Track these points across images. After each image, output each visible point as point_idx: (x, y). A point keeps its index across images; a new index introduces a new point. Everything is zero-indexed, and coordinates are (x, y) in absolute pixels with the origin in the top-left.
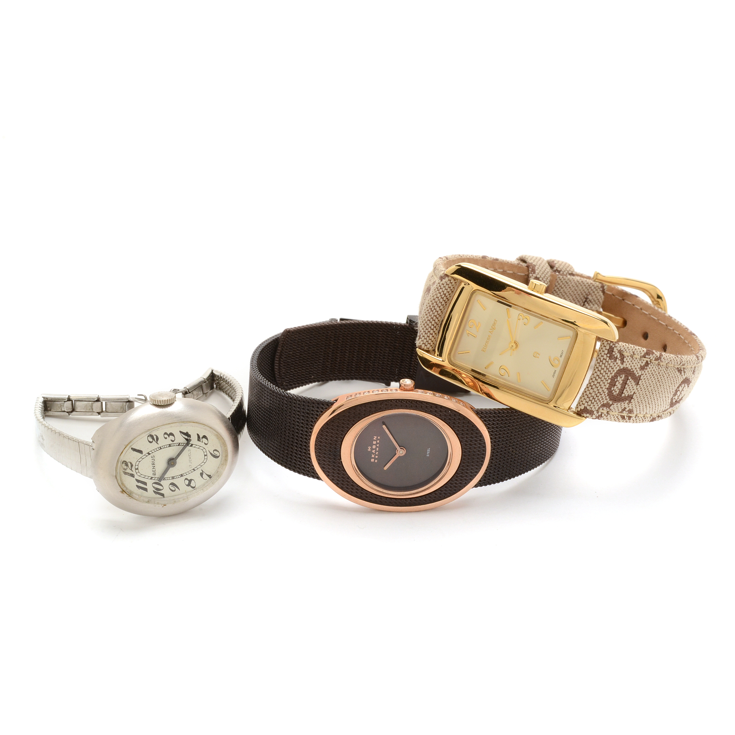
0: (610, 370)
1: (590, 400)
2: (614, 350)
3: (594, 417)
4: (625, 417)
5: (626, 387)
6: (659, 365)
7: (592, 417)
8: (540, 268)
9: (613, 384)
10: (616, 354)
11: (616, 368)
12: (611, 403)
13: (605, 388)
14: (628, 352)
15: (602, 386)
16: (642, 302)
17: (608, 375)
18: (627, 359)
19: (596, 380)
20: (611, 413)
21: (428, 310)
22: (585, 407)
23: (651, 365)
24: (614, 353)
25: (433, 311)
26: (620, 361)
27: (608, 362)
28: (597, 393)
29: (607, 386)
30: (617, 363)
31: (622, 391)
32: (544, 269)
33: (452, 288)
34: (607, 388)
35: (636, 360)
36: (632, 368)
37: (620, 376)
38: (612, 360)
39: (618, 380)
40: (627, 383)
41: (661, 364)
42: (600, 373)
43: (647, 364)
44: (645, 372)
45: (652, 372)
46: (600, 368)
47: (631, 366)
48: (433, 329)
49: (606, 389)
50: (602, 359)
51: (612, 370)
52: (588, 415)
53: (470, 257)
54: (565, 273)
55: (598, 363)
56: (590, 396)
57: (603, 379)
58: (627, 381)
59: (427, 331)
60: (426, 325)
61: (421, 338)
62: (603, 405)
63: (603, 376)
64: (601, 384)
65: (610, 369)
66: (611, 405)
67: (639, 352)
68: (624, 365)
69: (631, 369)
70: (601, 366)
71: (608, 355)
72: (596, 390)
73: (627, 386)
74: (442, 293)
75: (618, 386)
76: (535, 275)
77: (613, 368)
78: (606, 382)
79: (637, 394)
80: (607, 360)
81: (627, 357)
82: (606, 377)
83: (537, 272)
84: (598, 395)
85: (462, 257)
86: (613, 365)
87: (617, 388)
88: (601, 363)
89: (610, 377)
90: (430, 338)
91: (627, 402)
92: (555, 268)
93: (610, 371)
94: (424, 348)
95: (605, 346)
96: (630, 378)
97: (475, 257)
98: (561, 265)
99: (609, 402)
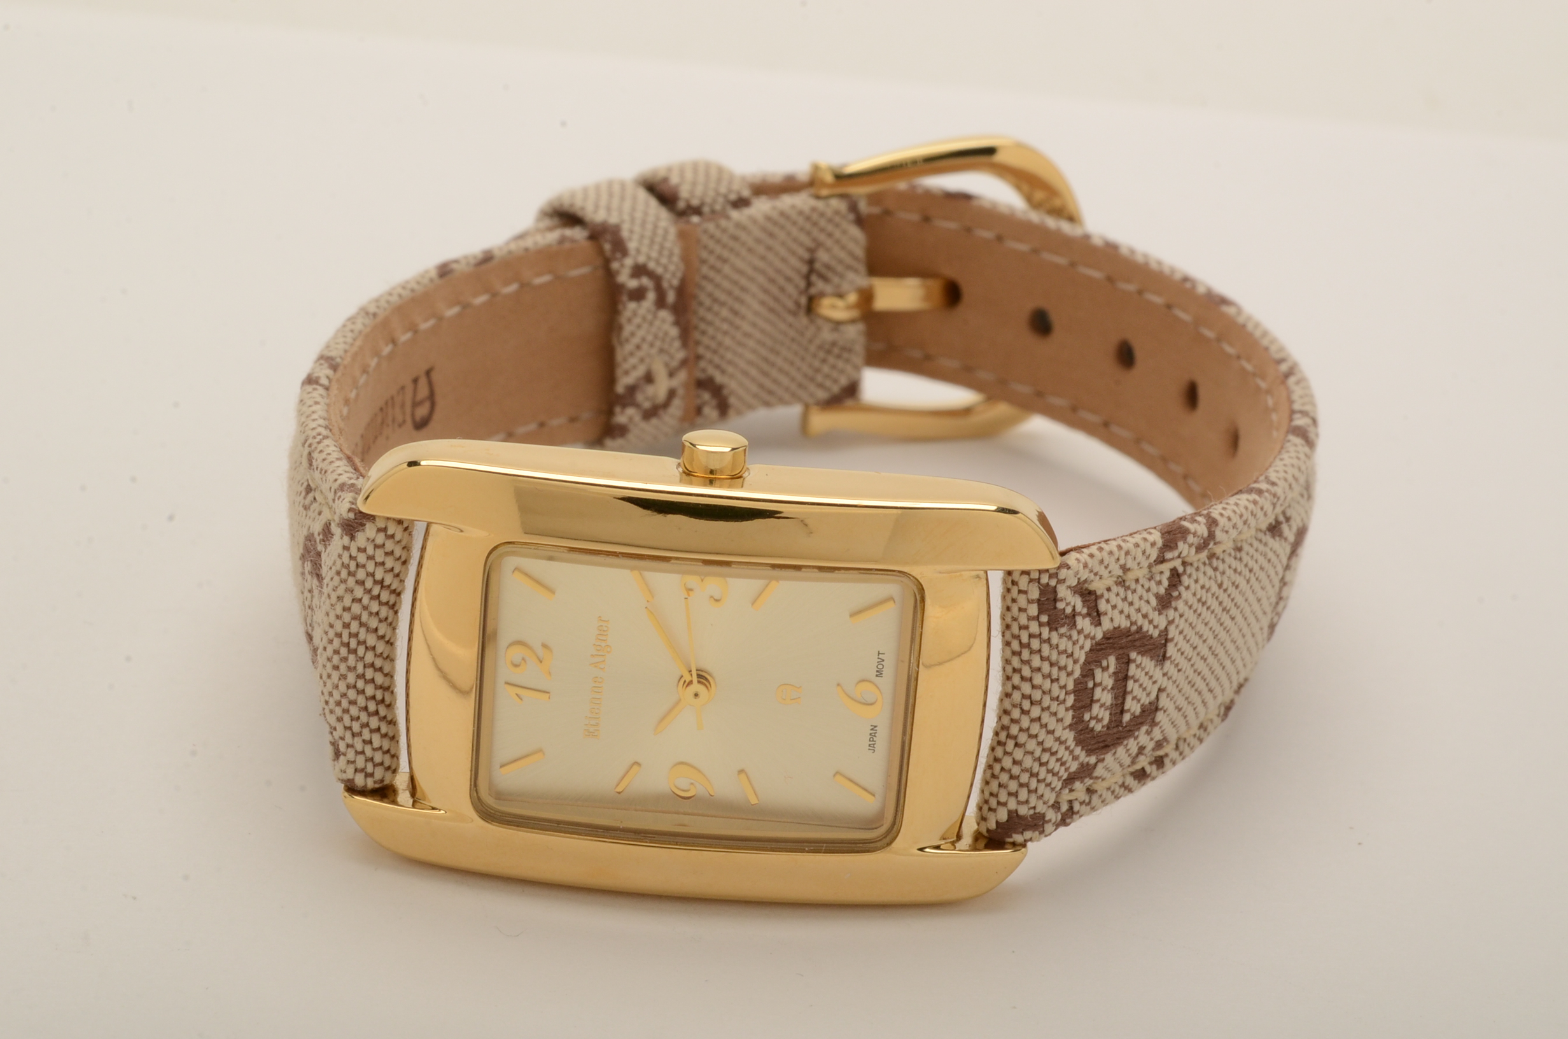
0: (1062, 663)
1: (1021, 785)
2: (1060, 595)
3: (1049, 827)
4: (1148, 769)
5: (1129, 689)
6: (1212, 556)
7: (1043, 835)
8: (637, 229)
9: (1084, 697)
10: (1069, 601)
11: (1082, 648)
12: (1092, 760)
13: (1064, 729)
14: (1105, 573)
15: (1050, 727)
16: (993, 217)
17: (1062, 683)
18: (1108, 601)
19: (1023, 712)
20: (1100, 786)
21: (336, 652)
22: (1010, 812)
23: (1190, 576)
24: (1060, 605)
25: (355, 651)
26: (1087, 620)
27: (1049, 641)
28: (1038, 753)
29: (1068, 718)
30: (1080, 632)
31: (1118, 708)
32: (649, 226)
33: (398, 553)
34: (1070, 725)
35: (1139, 589)
36: (1133, 619)
37: (1101, 666)
38: (1063, 630)
39: (1098, 680)
40: (1131, 673)
41: (1218, 550)
42: (1033, 687)
43: (1175, 578)
44: (1176, 609)
45: (1199, 596)
46: (1026, 672)
47: (1128, 617)
48: (377, 713)
49: (1068, 730)
50: (1025, 639)
51: (1070, 661)
52: (1028, 834)
53: (400, 296)
54: (718, 207)
55: (1014, 653)
56: (1016, 770)
57: (1046, 701)
58: (1128, 670)
59: (356, 727)
60: (345, 703)
61: (345, 755)
62: (1070, 780)
63: (1044, 693)
64: (1044, 721)
65: (1063, 660)
66: (1096, 764)
67: (1140, 557)
68: (1107, 625)
69: (1132, 624)
70: (1028, 662)
71: (1044, 618)
72: (1032, 745)
73: (1130, 684)
74: (369, 584)
75: (1102, 701)
76: (629, 262)
77: (1072, 655)
78: (1062, 709)
79: (1171, 689)
80: (1045, 635)
81: (1106, 593)
82: (1056, 690)
83: (632, 245)
84: (1045, 757)
85: (375, 315)
86: (1070, 644)
87: (1101, 706)
88: (1025, 654)
89: (1071, 686)
90: (376, 744)
91: (1144, 728)
92: (681, 205)
93: (1065, 668)
94: (366, 786)
95: (1025, 592)
96: (1133, 655)
97: (416, 287)
98: (694, 184)
99: (1087, 759)
